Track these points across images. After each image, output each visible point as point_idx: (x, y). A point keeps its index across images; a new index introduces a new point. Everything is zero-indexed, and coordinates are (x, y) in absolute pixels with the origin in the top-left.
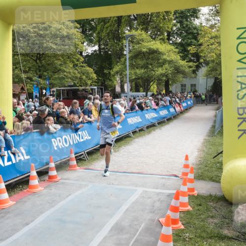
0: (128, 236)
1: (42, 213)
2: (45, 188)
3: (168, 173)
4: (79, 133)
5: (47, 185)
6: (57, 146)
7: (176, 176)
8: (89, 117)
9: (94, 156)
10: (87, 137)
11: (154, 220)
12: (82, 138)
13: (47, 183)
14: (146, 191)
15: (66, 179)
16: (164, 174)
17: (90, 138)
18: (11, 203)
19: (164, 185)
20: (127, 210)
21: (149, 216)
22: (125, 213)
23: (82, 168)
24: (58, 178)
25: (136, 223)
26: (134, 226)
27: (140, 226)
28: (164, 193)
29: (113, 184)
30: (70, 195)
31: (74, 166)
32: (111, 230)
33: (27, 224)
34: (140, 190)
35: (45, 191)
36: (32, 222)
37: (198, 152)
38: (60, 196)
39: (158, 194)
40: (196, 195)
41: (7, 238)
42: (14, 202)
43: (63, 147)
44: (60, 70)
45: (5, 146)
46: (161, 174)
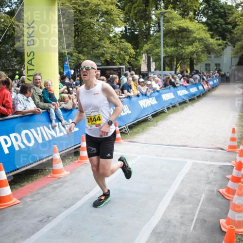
0: (191, 206)
3: (213, 147)
7: (222, 149)
8: (128, 91)
9: (135, 130)
10: (128, 111)
12: (124, 112)
14: (196, 163)
16: (209, 147)
17: (130, 112)
18: (66, 173)
19: (213, 158)
20: (182, 181)
21: (208, 187)
22: (181, 183)
23: (126, 141)
25: (196, 194)
26: (195, 197)
27: (201, 197)
28: (214, 165)
29: (161, 156)
31: (119, 139)
32: (172, 200)
33: (87, 193)
34: (190, 162)
36: (90, 191)
37: (237, 127)
39: (209, 166)
41: (70, 206)
42: (69, 172)
44: (99, 45)
45: (55, 119)
46: (206, 147)
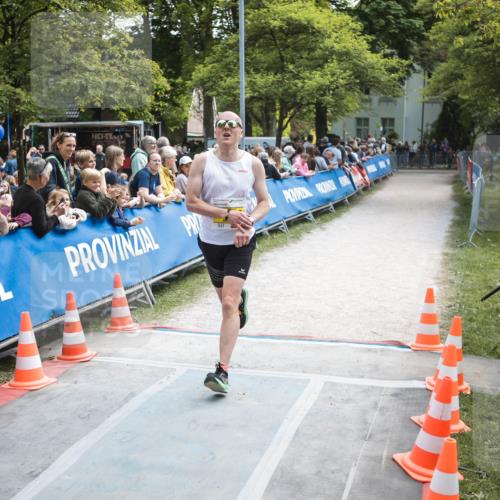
1: (68, 443)
2: (57, 378)
3: (378, 339)
4: (132, 232)
5: (61, 371)
6: (80, 268)
7: (400, 345)
8: (152, 191)
9: (169, 296)
10: (151, 245)
11: (381, 459)
12: (140, 247)
13: (59, 365)
14: (334, 384)
15: (109, 355)
16: (367, 339)
17: (157, 247)
19: (376, 368)
20: (297, 433)
21: (364, 448)
23: (145, 325)
24: (90, 352)
25: (333, 468)
26: (332, 476)
27: (347, 476)
28: (382, 388)
29: (239, 366)
30: (133, 395)
32: (270, 487)
33: (33, 475)
34: (317, 382)
35: (62, 386)
36: (44, 469)
37: (438, 285)
38: (105, 398)
39: (367, 391)
40: (469, 393)
43: (94, 268)
46: (360, 340)
